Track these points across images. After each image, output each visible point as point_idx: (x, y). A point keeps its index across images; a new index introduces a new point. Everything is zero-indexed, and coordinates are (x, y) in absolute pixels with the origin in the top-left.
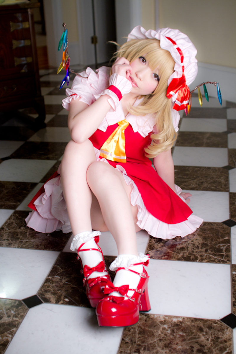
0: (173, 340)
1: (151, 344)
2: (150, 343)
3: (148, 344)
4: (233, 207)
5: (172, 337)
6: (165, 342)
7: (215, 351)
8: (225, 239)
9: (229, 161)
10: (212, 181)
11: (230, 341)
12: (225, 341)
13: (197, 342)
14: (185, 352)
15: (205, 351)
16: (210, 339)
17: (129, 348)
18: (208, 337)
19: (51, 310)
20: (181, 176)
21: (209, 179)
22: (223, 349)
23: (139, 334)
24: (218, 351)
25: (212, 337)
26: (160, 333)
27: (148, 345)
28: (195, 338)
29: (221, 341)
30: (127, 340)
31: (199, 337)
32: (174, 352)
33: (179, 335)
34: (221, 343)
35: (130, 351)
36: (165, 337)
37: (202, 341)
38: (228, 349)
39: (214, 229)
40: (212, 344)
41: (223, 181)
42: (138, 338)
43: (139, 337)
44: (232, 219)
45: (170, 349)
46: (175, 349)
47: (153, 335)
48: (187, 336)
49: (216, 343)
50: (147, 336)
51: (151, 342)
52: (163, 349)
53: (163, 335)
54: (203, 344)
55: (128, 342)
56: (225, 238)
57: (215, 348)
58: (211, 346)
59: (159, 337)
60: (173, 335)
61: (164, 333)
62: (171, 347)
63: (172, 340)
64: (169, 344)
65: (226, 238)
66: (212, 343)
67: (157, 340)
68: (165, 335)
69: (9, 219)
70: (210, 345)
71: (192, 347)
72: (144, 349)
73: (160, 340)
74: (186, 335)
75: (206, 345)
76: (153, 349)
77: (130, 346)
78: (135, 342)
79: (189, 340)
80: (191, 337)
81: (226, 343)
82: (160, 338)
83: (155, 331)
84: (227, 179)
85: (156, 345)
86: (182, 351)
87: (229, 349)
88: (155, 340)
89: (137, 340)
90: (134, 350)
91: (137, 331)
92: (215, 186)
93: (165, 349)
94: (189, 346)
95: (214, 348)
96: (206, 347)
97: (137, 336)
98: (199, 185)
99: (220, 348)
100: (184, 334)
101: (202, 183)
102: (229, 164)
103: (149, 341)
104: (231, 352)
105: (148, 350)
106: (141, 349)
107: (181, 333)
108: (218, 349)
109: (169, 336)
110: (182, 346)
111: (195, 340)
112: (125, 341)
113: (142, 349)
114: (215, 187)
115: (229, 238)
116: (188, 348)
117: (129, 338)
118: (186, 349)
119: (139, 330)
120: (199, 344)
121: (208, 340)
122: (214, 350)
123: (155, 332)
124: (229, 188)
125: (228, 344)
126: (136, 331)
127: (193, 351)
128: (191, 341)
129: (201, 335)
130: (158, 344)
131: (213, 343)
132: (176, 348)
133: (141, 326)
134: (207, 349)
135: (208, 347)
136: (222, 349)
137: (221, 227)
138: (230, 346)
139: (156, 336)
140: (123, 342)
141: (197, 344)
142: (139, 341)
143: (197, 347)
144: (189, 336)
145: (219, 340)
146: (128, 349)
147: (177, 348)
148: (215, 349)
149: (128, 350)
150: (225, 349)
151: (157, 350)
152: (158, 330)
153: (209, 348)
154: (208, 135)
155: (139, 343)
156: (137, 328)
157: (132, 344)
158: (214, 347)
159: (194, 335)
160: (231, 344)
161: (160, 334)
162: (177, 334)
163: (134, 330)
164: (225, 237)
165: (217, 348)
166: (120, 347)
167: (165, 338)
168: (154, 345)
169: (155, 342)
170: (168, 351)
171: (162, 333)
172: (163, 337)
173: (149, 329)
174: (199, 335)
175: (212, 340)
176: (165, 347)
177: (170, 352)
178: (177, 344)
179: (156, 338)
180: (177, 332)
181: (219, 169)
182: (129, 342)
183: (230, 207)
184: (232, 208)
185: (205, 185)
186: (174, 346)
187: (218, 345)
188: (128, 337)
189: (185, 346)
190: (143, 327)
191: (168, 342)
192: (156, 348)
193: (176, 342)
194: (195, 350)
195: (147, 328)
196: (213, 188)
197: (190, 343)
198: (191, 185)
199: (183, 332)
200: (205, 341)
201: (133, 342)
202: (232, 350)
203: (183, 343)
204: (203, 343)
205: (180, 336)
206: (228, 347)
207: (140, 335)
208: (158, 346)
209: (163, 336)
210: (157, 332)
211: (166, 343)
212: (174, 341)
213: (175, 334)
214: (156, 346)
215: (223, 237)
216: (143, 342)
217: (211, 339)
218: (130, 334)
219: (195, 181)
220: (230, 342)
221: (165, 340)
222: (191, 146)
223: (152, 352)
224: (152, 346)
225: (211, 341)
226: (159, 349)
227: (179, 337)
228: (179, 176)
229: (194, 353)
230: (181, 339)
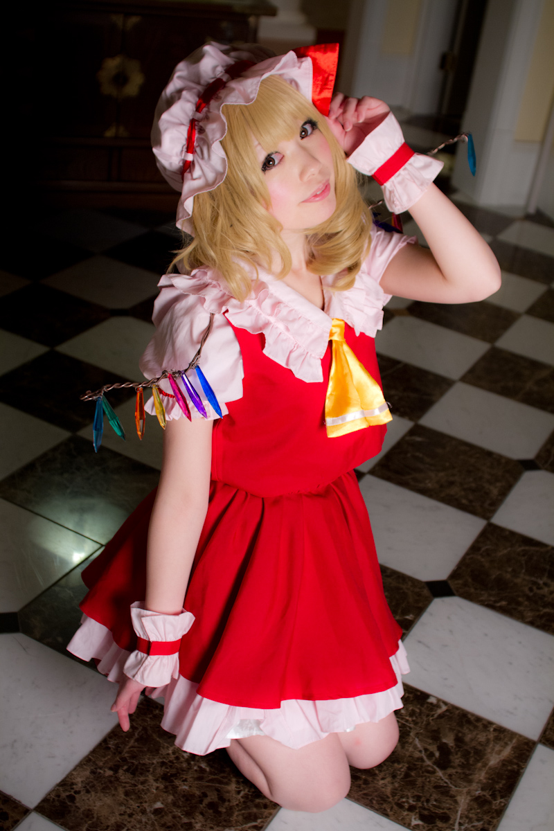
0: (183, 771)
1: (144, 764)
2: (144, 762)
3: (140, 763)
4: (471, 556)
5: (184, 765)
6: (168, 770)
7: (237, 816)
8: (407, 619)
9: (541, 451)
10: (473, 485)
11: (274, 809)
12: (266, 806)
13: (217, 790)
14: (187, 800)
15: (220, 809)
16: (242, 793)
17: (106, 759)
18: (242, 788)
19: (24, 649)
20: (421, 455)
21: (471, 479)
22: (252, 818)
23: (137, 740)
24: (240, 818)
25: (249, 791)
26: (170, 752)
27: (137, 765)
28: (220, 782)
29: (259, 803)
30: (111, 744)
31: (227, 784)
32: (171, 792)
33: (199, 767)
34: (257, 806)
35: (104, 764)
36: (175, 761)
37: (228, 792)
38: (259, 821)
39: (402, 591)
40: (240, 803)
41: (495, 491)
42: (129, 748)
43: (132, 747)
44: (449, 582)
45: (167, 784)
46: (175, 788)
47: (157, 751)
48: (211, 773)
49: (249, 804)
50: (146, 750)
51: (147, 761)
52: (156, 780)
53: (172, 757)
54: (226, 796)
55: (109, 748)
56: (407, 617)
57: (240, 810)
58: (237, 805)
59: (164, 758)
60: (189, 764)
61: (177, 755)
62: (172, 781)
63: (180, 771)
64: (172, 775)
65: (410, 617)
66: (242, 800)
67: (158, 763)
68: (177, 758)
69: (54, 449)
70: (237, 802)
71: (205, 795)
72: (127, 770)
73: (163, 764)
74: (210, 770)
75: (229, 801)
76: (141, 774)
77: (109, 757)
78: (120, 753)
79: (208, 781)
80: (216, 777)
81: (263, 810)
82: (165, 760)
83: (166, 744)
84: (504, 493)
85: (151, 769)
86: (184, 796)
87: (262, 822)
88: (155, 761)
89: (127, 749)
90: (111, 764)
91: (136, 735)
92: (471, 497)
93: (161, 782)
94: (203, 791)
95: (238, 811)
96: (227, 803)
97: (132, 741)
98: (442, 486)
99: (250, 814)
100: (208, 769)
101: (452, 483)
102: (538, 456)
103: (144, 759)
104: (261, 827)
105: (133, 773)
106: (122, 766)
107: (203, 765)
108: (243, 814)
109: (181, 763)
110: (190, 786)
111: (217, 785)
112: (107, 744)
113: (125, 767)
114: (471, 501)
115: (415, 619)
116: (197, 793)
117: (116, 742)
118: (193, 796)
119: (141, 734)
120: (218, 795)
121: (239, 792)
122: (236, 813)
123: (163, 748)
124: (494, 511)
125: (266, 812)
126: (134, 735)
127: (201, 802)
128: (210, 784)
129: (234, 780)
130: (155, 769)
131: (244, 802)
132: (178, 787)
133: (149, 728)
134: (226, 808)
135: (231, 804)
136: (250, 818)
137: (417, 590)
138: (266, 817)
139: (162, 755)
140: (103, 744)
141: (216, 793)
142: (128, 752)
143: (213, 797)
144: (215, 774)
145: (258, 801)
146: (103, 759)
147: (180, 788)
148: (240, 812)
149: (101, 761)
150: (255, 819)
151: (147, 778)
152: (171, 746)
153: (231, 808)
154: (544, 374)
155: (126, 755)
156: (140, 729)
157: (115, 753)
158: (240, 808)
159: (222, 777)
160: (271, 814)
161: (168, 754)
162: (198, 764)
163: (133, 731)
164: (408, 615)
165: (243, 812)
166: (94, 752)
167: (173, 763)
168: (146, 768)
169: (153, 764)
170: (162, 786)
171: (174, 753)
172: (170, 761)
173: (158, 739)
174: (229, 780)
175: (246, 797)
176: (162, 779)
177: (164, 790)
178: (185, 780)
179: (160, 757)
180: (198, 761)
181: (509, 461)
182: (112, 749)
183: (467, 554)
184: (468, 557)
185: (454, 490)
186: (177, 782)
187: (249, 808)
188: (115, 740)
189: (195, 789)
190: (150, 732)
191: (174, 771)
192: (147, 774)
193: (185, 777)
194: (206, 801)
195: (155, 736)
196: (464, 501)
197: (208, 786)
198: (427, 481)
199: (209, 765)
200: (233, 792)
201: (118, 750)
202: (265, 824)
203: (196, 782)
204: (228, 794)
205: (198, 769)
206: (262, 818)
207: (136, 744)
208: (153, 772)
209: (171, 759)
210: (168, 748)
211: (168, 772)
212: (183, 774)
213: (192, 763)
214: (149, 771)
215: (405, 612)
216: (133, 757)
217: (245, 794)
218: (122, 736)
219: (441, 474)
220: (272, 811)
221: (171, 766)
222: (491, 390)
223: (136, 778)
224: (143, 769)
225: (242, 797)
226: (151, 778)
227: (196, 770)
228: (417, 454)
229: (201, 806)
230: (196, 776)
